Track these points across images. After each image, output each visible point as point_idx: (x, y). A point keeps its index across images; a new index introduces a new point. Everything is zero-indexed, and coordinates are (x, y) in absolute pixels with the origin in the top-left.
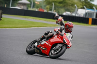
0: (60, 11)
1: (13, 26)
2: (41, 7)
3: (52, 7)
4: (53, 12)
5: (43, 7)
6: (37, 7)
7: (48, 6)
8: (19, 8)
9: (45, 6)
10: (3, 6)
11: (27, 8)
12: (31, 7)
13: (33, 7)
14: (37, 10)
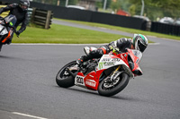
0: (155, 16)
1: (71, 40)
2: (121, 6)
3: (140, 8)
4: (142, 17)
5: (124, 7)
6: (114, 8)
7: (133, 7)
8: (82, 8)
9: (128, 6)
10: (54, 3)
11: (97, 9)
12: (103, 7)
13: (107, 7)
14: (113, 13)
